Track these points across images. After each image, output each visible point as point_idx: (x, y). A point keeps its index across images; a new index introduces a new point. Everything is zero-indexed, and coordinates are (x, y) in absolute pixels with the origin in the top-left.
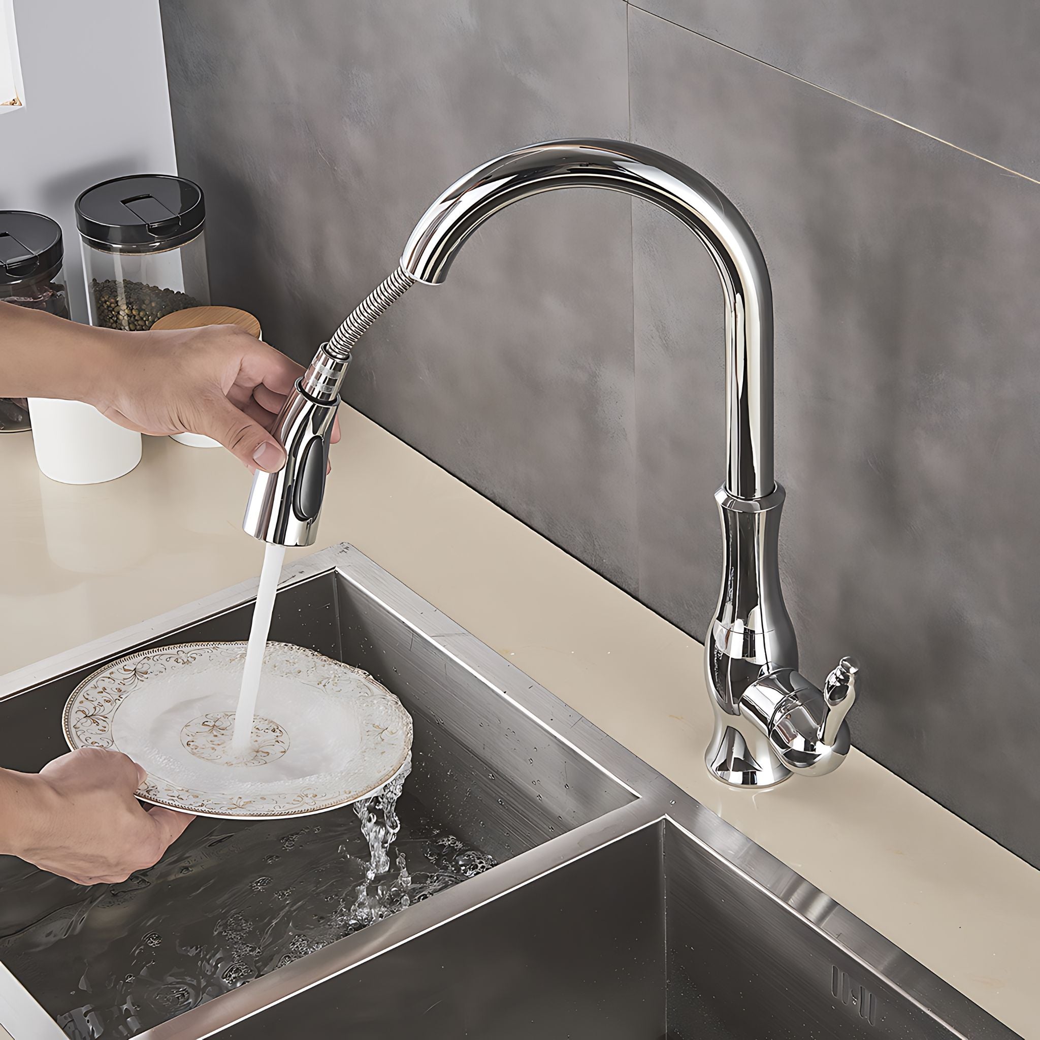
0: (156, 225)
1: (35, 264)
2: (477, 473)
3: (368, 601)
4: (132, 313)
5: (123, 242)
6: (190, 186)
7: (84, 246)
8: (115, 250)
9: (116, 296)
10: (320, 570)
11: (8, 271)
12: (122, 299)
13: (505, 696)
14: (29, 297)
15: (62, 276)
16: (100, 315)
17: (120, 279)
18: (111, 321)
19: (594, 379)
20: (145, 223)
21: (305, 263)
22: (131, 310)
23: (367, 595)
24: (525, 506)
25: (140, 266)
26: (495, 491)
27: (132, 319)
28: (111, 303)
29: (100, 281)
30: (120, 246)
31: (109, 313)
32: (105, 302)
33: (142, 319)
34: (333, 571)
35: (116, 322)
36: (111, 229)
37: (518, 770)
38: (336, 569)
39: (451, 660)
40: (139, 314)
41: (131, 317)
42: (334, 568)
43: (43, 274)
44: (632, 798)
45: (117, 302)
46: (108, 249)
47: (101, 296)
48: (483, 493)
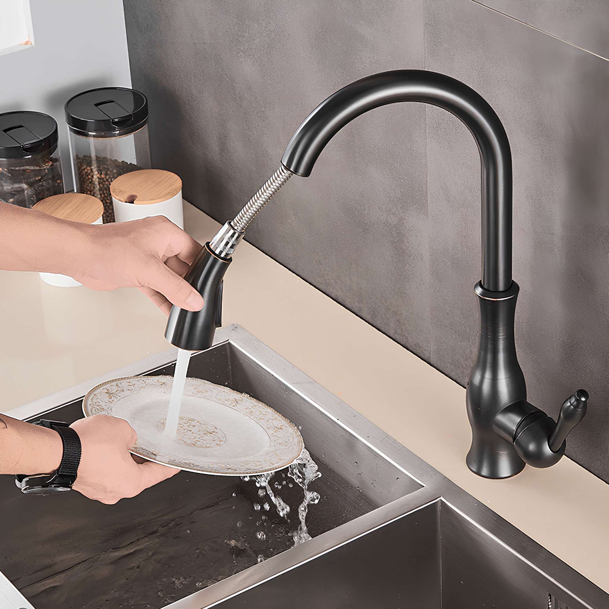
0: (117, 120)
1: (41, 145)
2: (326, 282)
3: (250, 362)
4: (101, 176)
5: (95, 131)
6: (139, 95)
7: (70, 134)
8: (90, 136)
9: (90, 166)
10: (219, 341)
11: (24, 150)
12: (94, 168)
13: (338, 422)
14: (37, 166)
15: (58, 153)
16: (81, 178)
17: (93, 155)
18: (88, 182)
19: (402, 221)
20: (109, 119)
21: (214, 147)
22: (101, 174)
23: (249, 358)
24: (357, 304)
25: (106, 145)
26: (338, 294)
27: (101, 181)
28: (88, 170)
29: (81, 156)
30: (94, 134)
31: (87, 177)
32: (84, 169)
33: (108, 180)
34: (228, 342)
35: (91, 182)
36: (88, 122)
37: (346, 470)
38: (230, 341)
39: (304, 399)
40: (106, 177)
41: (100, 179)
42: (228, 340)
43: (46, 151)
44: (419, 486)
45: (92, 170)
46: (87, 135)
47: (82, 166)
48: (330, 295)
